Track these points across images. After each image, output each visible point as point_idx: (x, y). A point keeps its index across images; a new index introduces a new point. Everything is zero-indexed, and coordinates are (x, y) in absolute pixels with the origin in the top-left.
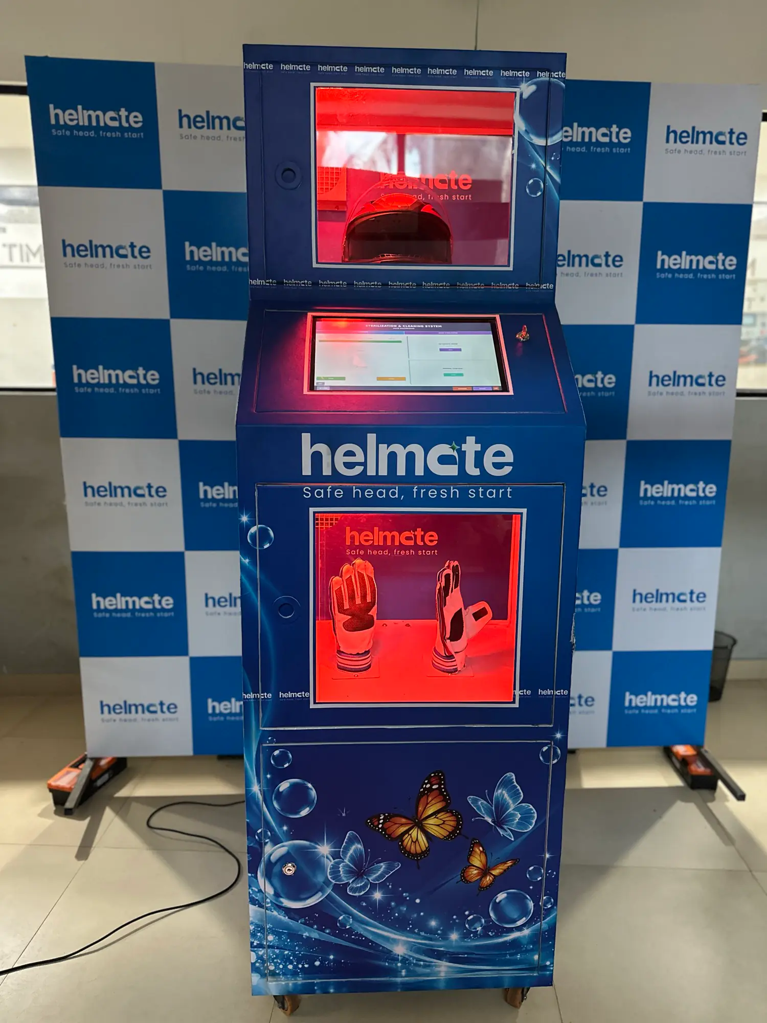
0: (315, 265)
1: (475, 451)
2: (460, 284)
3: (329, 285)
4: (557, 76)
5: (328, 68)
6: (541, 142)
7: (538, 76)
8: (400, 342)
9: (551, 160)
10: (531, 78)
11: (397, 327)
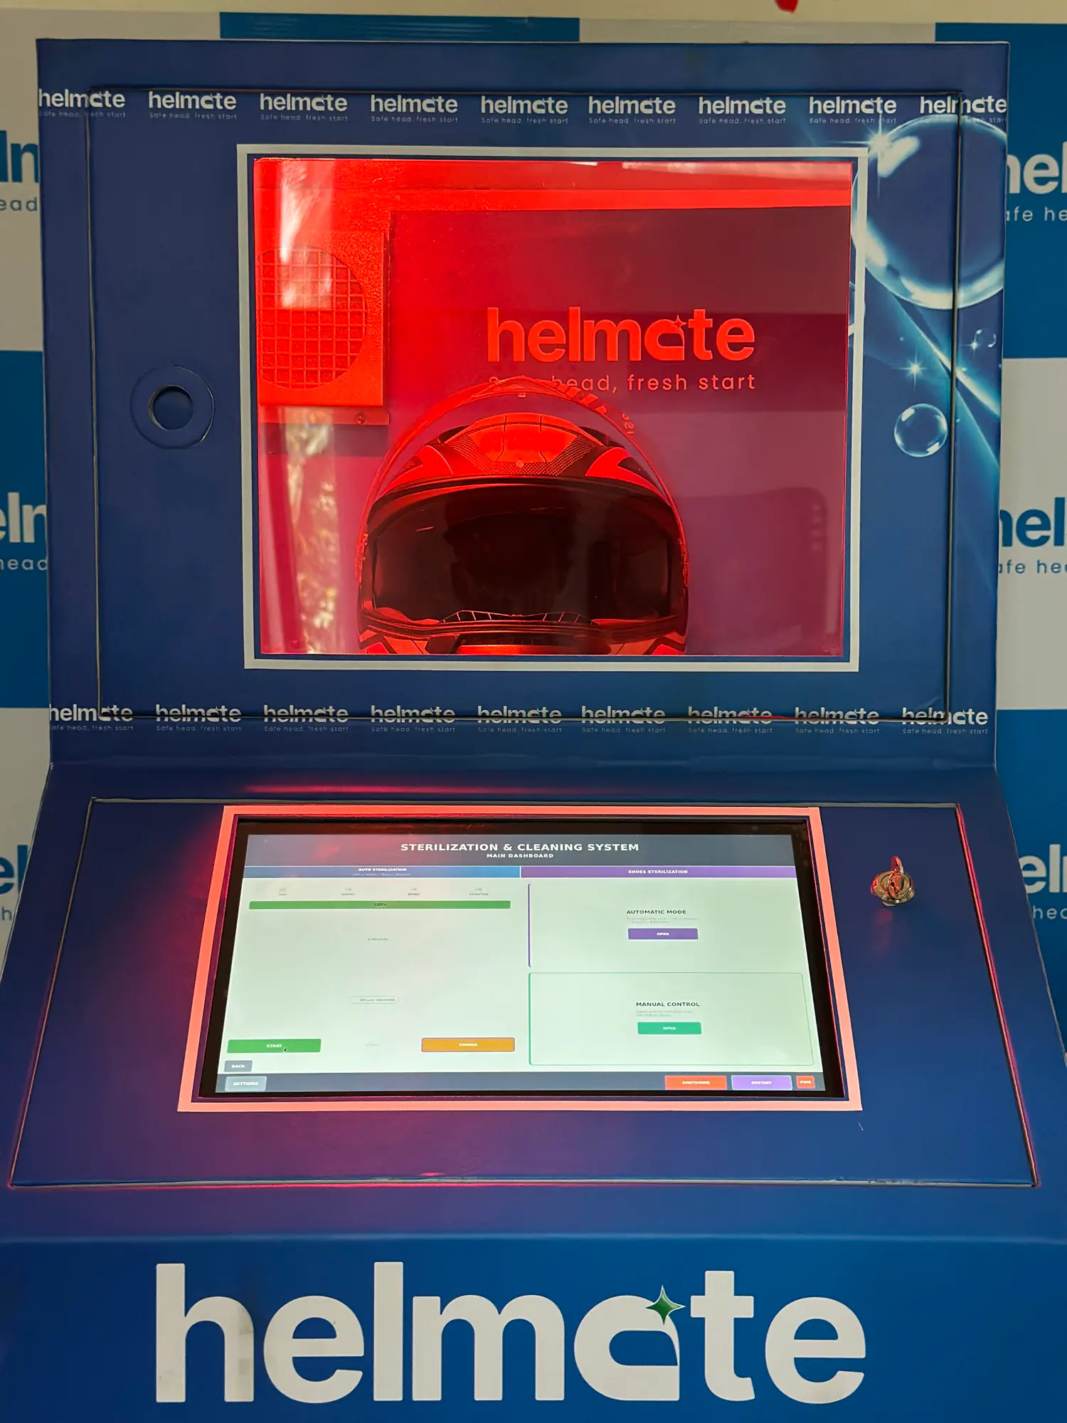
0: (250, 662)
1: (735, 1319)
2: (697, 712)
3: (294, 716)
4: (982, 110)
5: (290, 102)
6: (937, 299)
7: (922, 111)
8: (505, 905)
9: (968, 350)
10: (901, 117)
11: (501, 851)
